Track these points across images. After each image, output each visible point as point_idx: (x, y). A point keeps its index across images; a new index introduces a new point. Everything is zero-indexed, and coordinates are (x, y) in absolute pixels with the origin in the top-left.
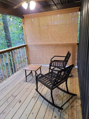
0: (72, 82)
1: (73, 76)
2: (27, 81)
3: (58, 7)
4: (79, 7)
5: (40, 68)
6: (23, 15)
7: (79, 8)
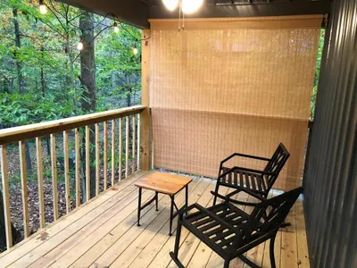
0: (287, 245)
1: (289, 224)
2: (139, 225)
3: (259, 7)
4: (321, 16)
5: (186, 186)
6: (150, 20)
7: (324, 19)
